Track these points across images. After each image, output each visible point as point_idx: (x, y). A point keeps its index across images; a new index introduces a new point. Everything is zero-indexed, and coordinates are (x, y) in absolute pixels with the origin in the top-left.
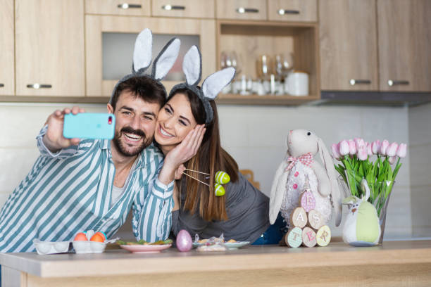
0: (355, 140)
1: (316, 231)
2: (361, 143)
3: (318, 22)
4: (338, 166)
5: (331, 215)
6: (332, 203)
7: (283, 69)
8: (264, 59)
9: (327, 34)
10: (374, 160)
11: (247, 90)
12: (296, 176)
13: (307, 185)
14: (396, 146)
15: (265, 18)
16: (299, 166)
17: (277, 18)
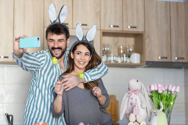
0: (157, 85)
1: (140, 124)
2: (160, 85)
3: (145, 32)
4: (150, 95)
5: (147, 117)
6: (147, 111)
7: (130, 51)
8: (121, 47)
9: (148, 37)
10: (165, 93)
11: (114, 61)
12: (132, 99)
13: (136, 103)
14: (175, 87)
15: (122, 30)
16: (133, 95)
17: (127, 30)
